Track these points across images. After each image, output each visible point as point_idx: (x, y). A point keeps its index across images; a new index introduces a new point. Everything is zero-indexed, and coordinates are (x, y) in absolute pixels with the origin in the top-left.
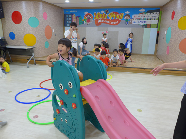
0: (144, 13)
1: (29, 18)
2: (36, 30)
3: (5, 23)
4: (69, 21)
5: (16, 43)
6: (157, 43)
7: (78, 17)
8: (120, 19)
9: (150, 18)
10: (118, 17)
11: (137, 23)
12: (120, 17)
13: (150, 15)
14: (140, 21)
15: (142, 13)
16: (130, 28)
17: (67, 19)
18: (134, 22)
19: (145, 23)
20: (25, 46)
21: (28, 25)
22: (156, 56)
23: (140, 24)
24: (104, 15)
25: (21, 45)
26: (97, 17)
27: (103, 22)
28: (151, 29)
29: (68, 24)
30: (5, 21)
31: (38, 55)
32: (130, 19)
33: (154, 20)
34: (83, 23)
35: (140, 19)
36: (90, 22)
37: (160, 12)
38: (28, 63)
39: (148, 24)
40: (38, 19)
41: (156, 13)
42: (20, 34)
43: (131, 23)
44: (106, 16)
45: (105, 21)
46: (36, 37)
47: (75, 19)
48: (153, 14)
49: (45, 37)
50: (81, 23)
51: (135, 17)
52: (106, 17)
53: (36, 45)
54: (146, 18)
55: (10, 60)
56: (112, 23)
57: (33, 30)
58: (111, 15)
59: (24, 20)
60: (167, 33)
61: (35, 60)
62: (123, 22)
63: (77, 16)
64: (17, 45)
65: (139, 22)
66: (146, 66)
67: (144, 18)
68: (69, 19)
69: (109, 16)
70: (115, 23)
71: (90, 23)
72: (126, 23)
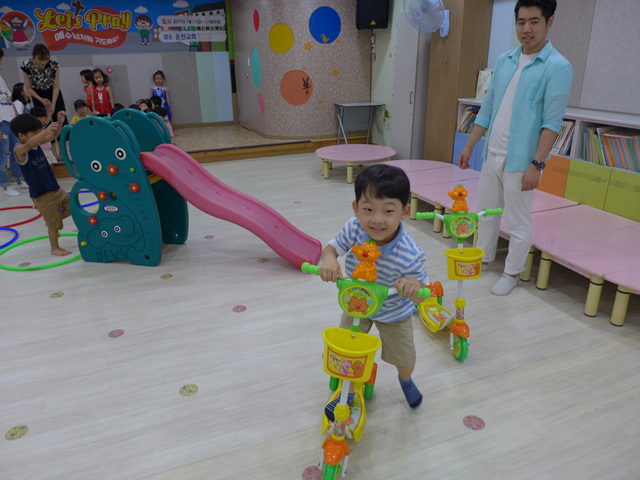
0: (187, 11)
6: (234, 90)
8: (122, 29)
9: (204, 25)
10: (115, 24)
11: (174, 40)
12: (123, 22)
13: (203, 18)
14: (180, 33)
15: (183, 13)
16: (159, 55)
19: (194, 40)
22: (238, 123)
23: (184, 42)
24: (69, 16)
26: (47, 24)
27: (72, 40)
28: (214, 54)
33: (217, 32)
35: (179, 29)
36: (27, 40)
37: (227, 8)
39: (202, 40)
41: (218, 12)
43: (158, 40)
44: (77, 20)
45: (77, 37)
48: (211, 13)
51: (164, 23)
52: (78, 24)
54: (196, 25)
56: (98, 40)
58: (94, 16)
60: (250, 62)
62: (133, 37)
65: (178, 37)
66: (221, 146)
67: (190, 25)
69: (88, 19)
70: (110, 41)
71: (26, 42)
72: (143, 42)
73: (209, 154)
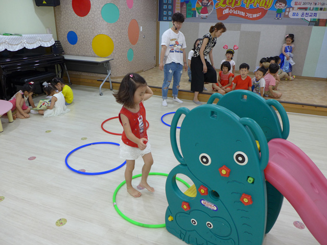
1: (102, 6)
2: (113, 28)
3: (61, 14)
4: (167, 10)
5: (78, 50)
7: (185, 4)
8: (265, 8)
9: (326, 7)
10: (261, 5)
11: (299, 17)
12: (267, 4)
14: (305, 12)
16: (285, 26)
17: (165, 7)
18: (294, 14)
19: (315, 17)
20: (95, 57)
21: (101, 18)
23: (306, 18)
25: (87, 54)
26: (221, 4)
27: (233, 14)
29: (165, 16)
30: (61, 12)
31: (115, 74)
32: (287, 8)
34: (194, 15)
35: (306, 9)
36: (208, 13)
38: (100, 87)
39: (321, 18)
40: (118, 7)
42: (86, 36)
43: (287, 16)
44: (239, 2)
45: (235, 12)
46: (114, 40)
47: (180, 8)
49: (128, 40)
50: (190, 14)
51: (296, 4)
52: (239, 4)
53: (113, 54)
54: (320, 6)
55: (68, 80)
56: (248, 15)
57: (109, 28)
59: (95, 10)
61: (112, 82)
62: (271, 14)
63: (183, 2)
64: (80, 54)
65: (303, 14)
66: (317, 101)
67: (315, 6)
68: (168, 7)
69: (245, 1)
70: (255, 16)
71: (207, 14)
72: (277, 17)
73: (306, 107)
